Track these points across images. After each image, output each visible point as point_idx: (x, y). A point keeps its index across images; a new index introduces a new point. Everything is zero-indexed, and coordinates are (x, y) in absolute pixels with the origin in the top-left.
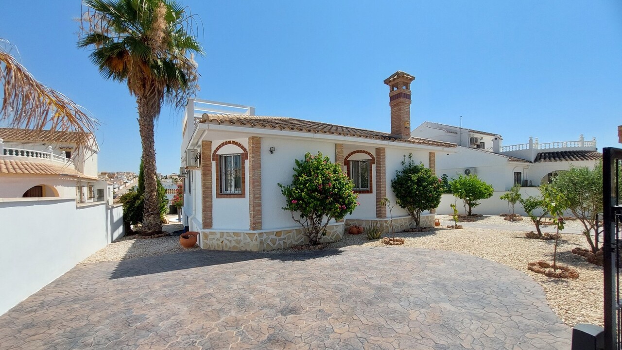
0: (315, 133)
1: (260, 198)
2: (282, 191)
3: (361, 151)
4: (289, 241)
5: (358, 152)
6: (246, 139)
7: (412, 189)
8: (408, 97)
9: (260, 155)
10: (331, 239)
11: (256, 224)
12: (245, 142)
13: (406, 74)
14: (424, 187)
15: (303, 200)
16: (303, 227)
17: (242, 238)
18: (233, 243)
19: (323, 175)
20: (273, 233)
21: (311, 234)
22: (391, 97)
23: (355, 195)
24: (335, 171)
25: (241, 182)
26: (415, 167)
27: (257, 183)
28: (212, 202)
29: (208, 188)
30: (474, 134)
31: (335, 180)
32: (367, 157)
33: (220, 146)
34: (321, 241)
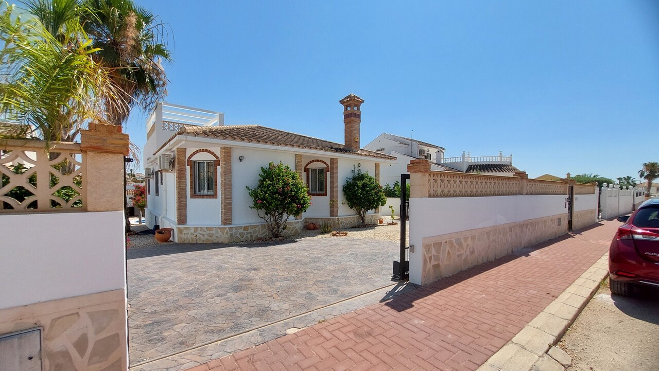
0: (278, 145)
1: (230, 199)
2: (249, 193)
3: (318, 161)
4: (255, 235)
5: (316, 161)
6: (218, 148)
7: (358, 193)
8: (359, 116)
9: (231, 163)
10: (291, 233)
11: (227, 220)
12: (218, 151)
13: (357, 97)
14: (367, 192)
15: (266, 201)
16: (267, 223)
17: (214, 232)
18: (206, 237)
19: (283, 180)
20: (241, 228)
21: (273, 229)
22: (345, 116)
23: (309, 197)
24: (293, 178)
25: (214, 185)
26: (362, 175)
27: (228, 186)
28: (186, 202)
29: (183, 189)
30: (422, 146)
31: (292, 185)
32: (323, 166)
33: (194, 154)
34: (282, 234)
